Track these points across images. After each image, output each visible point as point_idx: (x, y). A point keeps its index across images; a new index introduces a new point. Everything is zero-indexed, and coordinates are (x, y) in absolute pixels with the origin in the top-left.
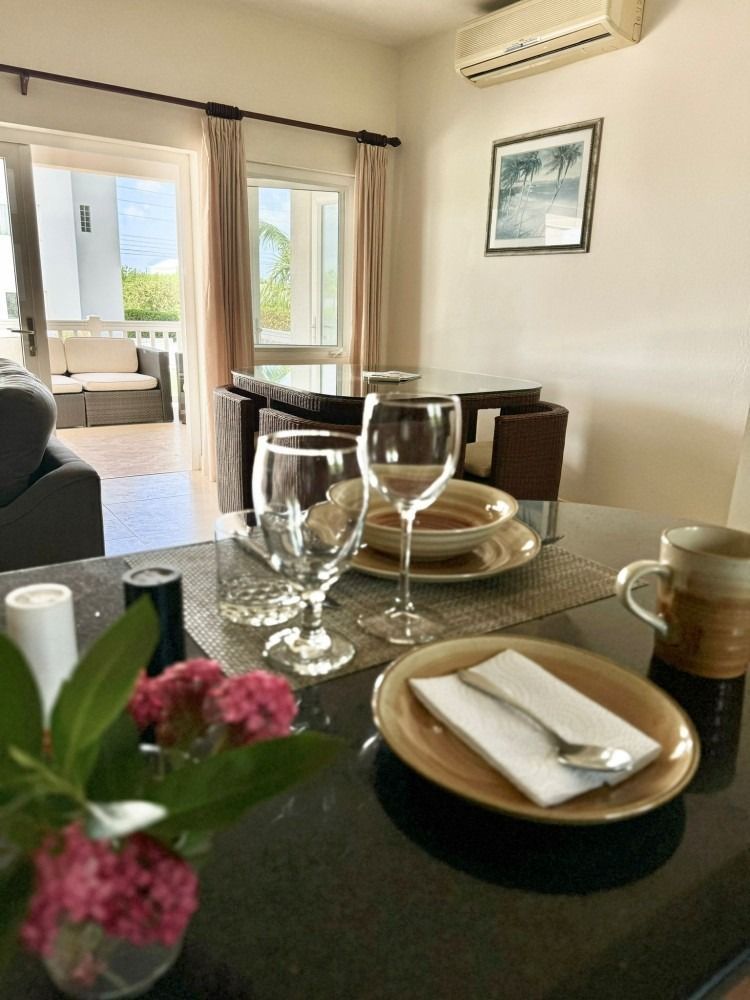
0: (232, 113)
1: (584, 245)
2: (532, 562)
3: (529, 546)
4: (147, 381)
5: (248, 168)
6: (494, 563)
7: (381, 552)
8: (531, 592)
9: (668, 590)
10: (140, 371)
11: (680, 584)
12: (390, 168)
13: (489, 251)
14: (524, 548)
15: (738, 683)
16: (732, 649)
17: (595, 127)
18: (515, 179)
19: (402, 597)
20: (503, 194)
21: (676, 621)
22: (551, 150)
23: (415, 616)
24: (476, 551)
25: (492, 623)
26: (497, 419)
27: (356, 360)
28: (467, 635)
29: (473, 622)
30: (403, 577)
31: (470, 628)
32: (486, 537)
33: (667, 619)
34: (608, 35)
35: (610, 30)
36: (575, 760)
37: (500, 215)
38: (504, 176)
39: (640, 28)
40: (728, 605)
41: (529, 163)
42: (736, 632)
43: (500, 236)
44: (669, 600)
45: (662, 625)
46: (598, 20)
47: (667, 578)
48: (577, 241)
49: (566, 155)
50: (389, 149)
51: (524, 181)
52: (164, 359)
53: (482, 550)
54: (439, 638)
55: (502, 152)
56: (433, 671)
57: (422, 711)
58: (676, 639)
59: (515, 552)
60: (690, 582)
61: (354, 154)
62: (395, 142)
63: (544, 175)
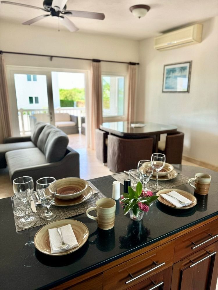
0: (98, 61)
1: (188, 91)
2: (176, 177)
3: (176, 175)
4: (73, 124)
5: (102, 73)
6: (170, 178)
7: (154, 176)
8: (176, 182)
9: (196, 182)
10: (71, 120)
11: (197, 182)
12: (137, 71)
13: (163, 92)
14: (175, 175)
15: (207, 196)
16: (205, 191)
17: (190, 63)
18: (170, 74)
19: (157, 183)
20: (167, 78)
21: (197, 187)
22: (179, 68)
23: (159, 186)
24: (167, 175)
25: (170, 187)
26: (167, 137)
27: (128, 120)
28: (166, 189)
29: (167, 187)
30: (157, 180)
31: (167, 188)
32: (169, 173)
33: (196, 187)
34: (192, 42)
35: (193, 40)
36: (181, 203)
37: (166, 83)
38: (167, 73)
39: (201, 40)
40: (204, 185)
41: (173, 71)
42: (205, 188)
43: (166, 88)
44: (196, 184)
45: (195, 187)
46: (191, 38)
47: (196, 181)
48: (186, 90)
49: (183, 69)
50: (137, 66)
51: (172, 75)
52: (77, 118)
53: (168, 175)
54: (163, 189)
55: (166, 68)
56: (163, 193)
57: (162, 198)
58: (197, 189)
59: (173, 176)
60: (198, 181)
61: (128, 68)
62: (138, 64)
63: (177, 73)
